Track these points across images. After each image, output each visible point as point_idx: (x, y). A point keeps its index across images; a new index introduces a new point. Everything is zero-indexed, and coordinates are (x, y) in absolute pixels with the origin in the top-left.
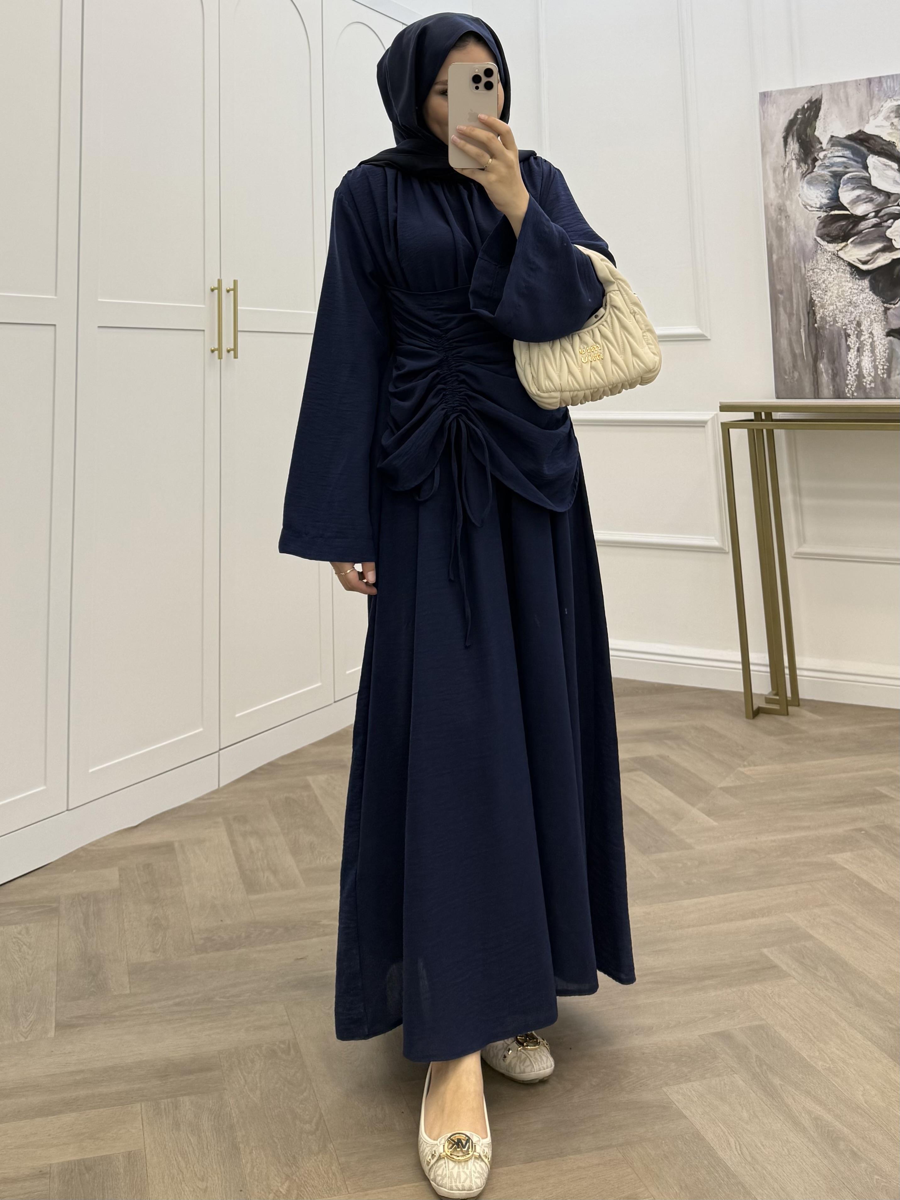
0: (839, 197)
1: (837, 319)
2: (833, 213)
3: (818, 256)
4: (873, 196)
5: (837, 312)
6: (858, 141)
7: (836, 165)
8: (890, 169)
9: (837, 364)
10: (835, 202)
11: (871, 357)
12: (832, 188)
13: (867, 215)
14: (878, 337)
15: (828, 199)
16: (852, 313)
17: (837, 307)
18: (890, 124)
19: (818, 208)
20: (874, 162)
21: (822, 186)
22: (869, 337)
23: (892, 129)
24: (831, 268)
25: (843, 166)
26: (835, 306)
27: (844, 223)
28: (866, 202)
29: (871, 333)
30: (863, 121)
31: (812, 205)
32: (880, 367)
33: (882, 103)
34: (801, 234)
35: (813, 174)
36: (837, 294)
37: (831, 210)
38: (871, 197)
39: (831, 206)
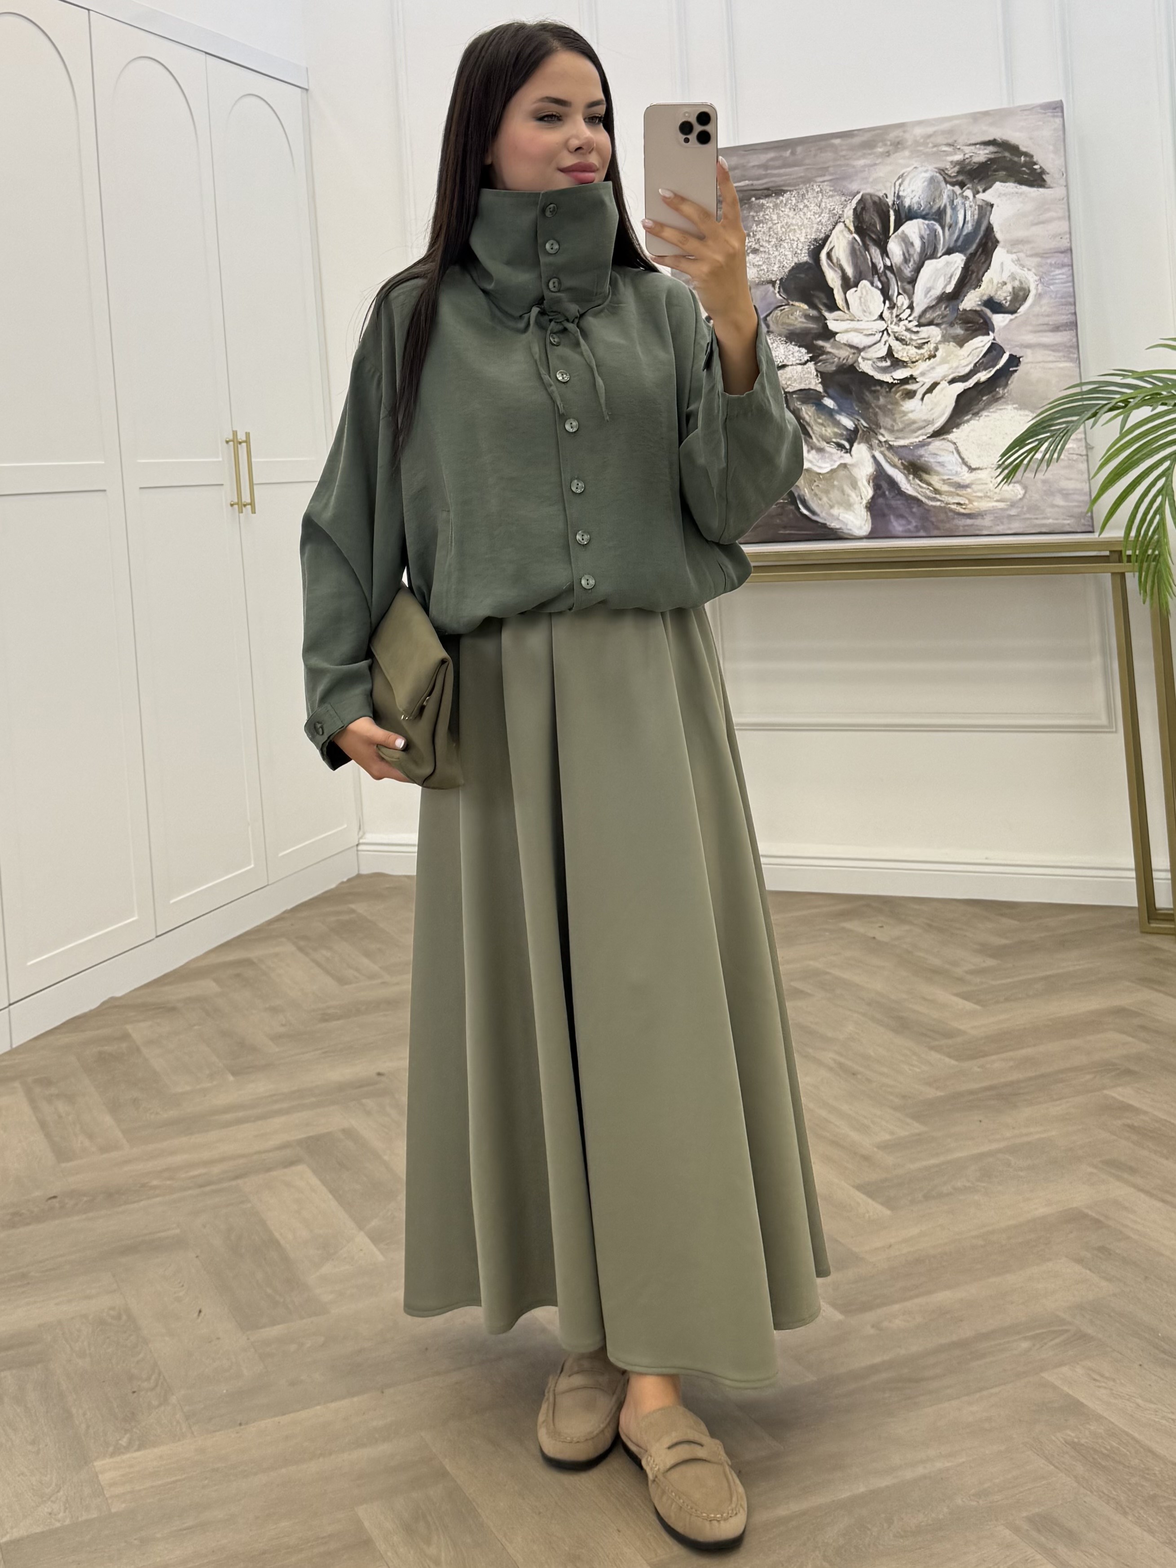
1: (761, 224)
2: (892, 213)
3: (837, 197)
4: (912, 263)
6: (984, 241)
7: (953, 214)
8: (946, 282)
10: (905, 215)
12: (923, 210)
13: (888, 256)
15: (909, 207)
16: (769, 242)
17: (775, 224)
18: (1005, 279)
19: (898, 194)
20: (956, 262)
21: (927, 196)
23: (998, 283)
24: (823, 215)
25: (951, 222)
26: (776, 221)
27: (878, 228)
28: (904, 254)
30: (1011, 245)
31: (902, 186)
33: (1033, 270)
34: (866, 174)
35: (943, 183)
36: (792, 224)
37: (895, 211)
38: (910, 261)
39: (901, 211)
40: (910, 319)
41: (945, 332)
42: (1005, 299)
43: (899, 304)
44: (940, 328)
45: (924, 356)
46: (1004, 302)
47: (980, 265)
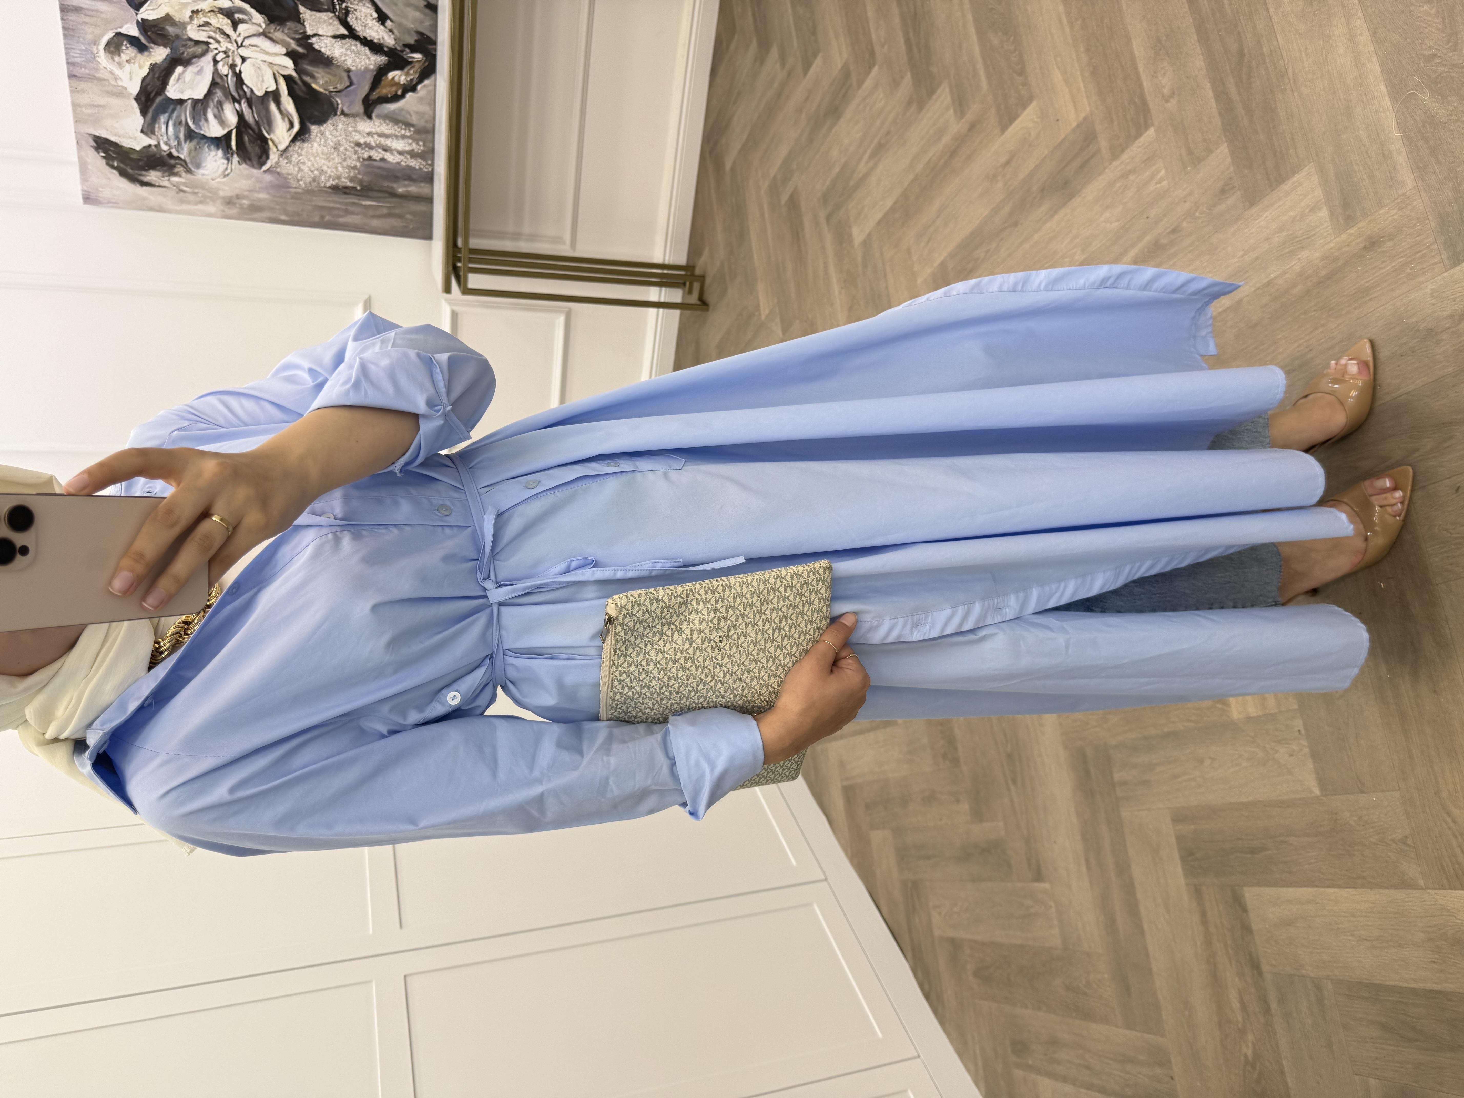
0: (216, 138)
1: (352, 165)
2: (234, 147)
3: (284, 172)
4: (216, 100)
5: (345, 164)
6: (149, 103)
7: (178, 133)
8: (184, 76)
9: (399, 174)
10: (222, 142)
11: (392, 139)
12: (205, 143)
13: (237, 111)
14: (372, 128)
15: (218, 148)
16: (346, 149)
17: (340, 163)
18: (128, 65)
19: (228, 162)
20: (175, 91)
21: (202, 154)
22: (372, 137)
23: (134, 63)
24: (297, 161)
25: (179, 126)
26: (339, 165)
27: (246, 137)
28: (223, 110)
29: (368, 134)
30: (122, 93)
31: (225, 168)
32: (403, 132)
33: (102, 67)
34: (258, 185)
35: (188, 160)
36: (325, 159)
37: (231, 149)
38: (217, 102)
39: (225, 147)
40: (216, 52)
41: (184, 32)
42: (127, 48)
43: (226, 68)
44: (188, 37)
45: (203, 14)
46: (128, 45)
47: (151, 83)
